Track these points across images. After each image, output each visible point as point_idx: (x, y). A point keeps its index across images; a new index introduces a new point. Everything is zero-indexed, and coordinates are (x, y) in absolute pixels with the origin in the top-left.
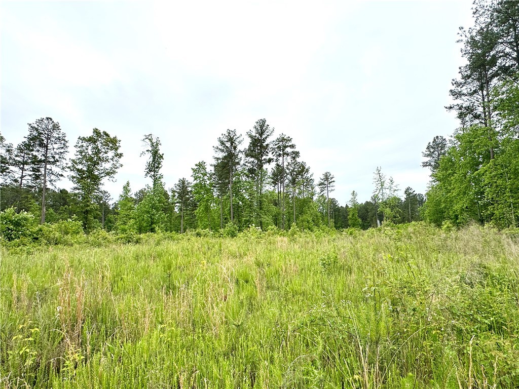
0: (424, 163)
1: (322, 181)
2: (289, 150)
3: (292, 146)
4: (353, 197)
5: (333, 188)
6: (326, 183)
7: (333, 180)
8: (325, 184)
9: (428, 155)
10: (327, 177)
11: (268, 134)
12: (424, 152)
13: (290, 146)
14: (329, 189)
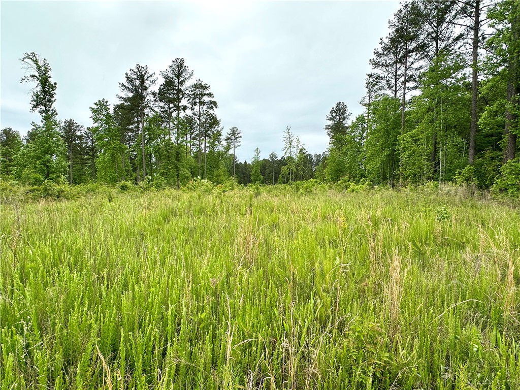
0: (326, 126)
1: (230, 136)
2: (206, 99)
3: (210, 95)
4: (256, 154)
5: (239, 144)
6: (233, 138)
7: (240, 135)
8: (232, 140)
9: (331, 119)
10: (234, 132)
11: (186, 77)
12: (328, 116)
13: (208, 94)
14: (236, 144)
